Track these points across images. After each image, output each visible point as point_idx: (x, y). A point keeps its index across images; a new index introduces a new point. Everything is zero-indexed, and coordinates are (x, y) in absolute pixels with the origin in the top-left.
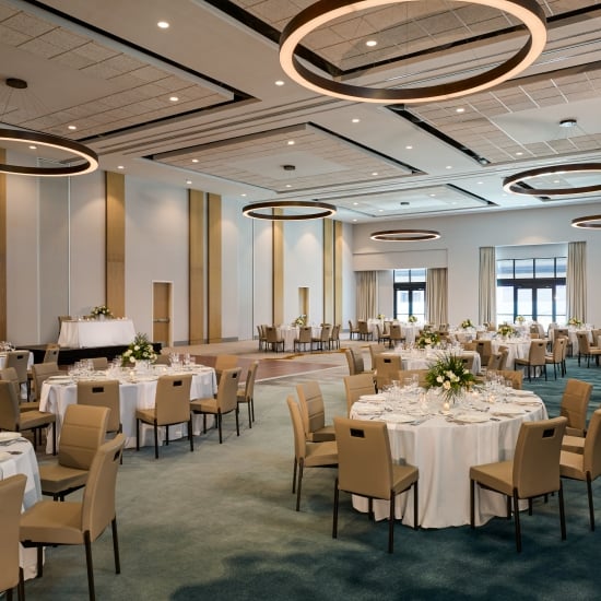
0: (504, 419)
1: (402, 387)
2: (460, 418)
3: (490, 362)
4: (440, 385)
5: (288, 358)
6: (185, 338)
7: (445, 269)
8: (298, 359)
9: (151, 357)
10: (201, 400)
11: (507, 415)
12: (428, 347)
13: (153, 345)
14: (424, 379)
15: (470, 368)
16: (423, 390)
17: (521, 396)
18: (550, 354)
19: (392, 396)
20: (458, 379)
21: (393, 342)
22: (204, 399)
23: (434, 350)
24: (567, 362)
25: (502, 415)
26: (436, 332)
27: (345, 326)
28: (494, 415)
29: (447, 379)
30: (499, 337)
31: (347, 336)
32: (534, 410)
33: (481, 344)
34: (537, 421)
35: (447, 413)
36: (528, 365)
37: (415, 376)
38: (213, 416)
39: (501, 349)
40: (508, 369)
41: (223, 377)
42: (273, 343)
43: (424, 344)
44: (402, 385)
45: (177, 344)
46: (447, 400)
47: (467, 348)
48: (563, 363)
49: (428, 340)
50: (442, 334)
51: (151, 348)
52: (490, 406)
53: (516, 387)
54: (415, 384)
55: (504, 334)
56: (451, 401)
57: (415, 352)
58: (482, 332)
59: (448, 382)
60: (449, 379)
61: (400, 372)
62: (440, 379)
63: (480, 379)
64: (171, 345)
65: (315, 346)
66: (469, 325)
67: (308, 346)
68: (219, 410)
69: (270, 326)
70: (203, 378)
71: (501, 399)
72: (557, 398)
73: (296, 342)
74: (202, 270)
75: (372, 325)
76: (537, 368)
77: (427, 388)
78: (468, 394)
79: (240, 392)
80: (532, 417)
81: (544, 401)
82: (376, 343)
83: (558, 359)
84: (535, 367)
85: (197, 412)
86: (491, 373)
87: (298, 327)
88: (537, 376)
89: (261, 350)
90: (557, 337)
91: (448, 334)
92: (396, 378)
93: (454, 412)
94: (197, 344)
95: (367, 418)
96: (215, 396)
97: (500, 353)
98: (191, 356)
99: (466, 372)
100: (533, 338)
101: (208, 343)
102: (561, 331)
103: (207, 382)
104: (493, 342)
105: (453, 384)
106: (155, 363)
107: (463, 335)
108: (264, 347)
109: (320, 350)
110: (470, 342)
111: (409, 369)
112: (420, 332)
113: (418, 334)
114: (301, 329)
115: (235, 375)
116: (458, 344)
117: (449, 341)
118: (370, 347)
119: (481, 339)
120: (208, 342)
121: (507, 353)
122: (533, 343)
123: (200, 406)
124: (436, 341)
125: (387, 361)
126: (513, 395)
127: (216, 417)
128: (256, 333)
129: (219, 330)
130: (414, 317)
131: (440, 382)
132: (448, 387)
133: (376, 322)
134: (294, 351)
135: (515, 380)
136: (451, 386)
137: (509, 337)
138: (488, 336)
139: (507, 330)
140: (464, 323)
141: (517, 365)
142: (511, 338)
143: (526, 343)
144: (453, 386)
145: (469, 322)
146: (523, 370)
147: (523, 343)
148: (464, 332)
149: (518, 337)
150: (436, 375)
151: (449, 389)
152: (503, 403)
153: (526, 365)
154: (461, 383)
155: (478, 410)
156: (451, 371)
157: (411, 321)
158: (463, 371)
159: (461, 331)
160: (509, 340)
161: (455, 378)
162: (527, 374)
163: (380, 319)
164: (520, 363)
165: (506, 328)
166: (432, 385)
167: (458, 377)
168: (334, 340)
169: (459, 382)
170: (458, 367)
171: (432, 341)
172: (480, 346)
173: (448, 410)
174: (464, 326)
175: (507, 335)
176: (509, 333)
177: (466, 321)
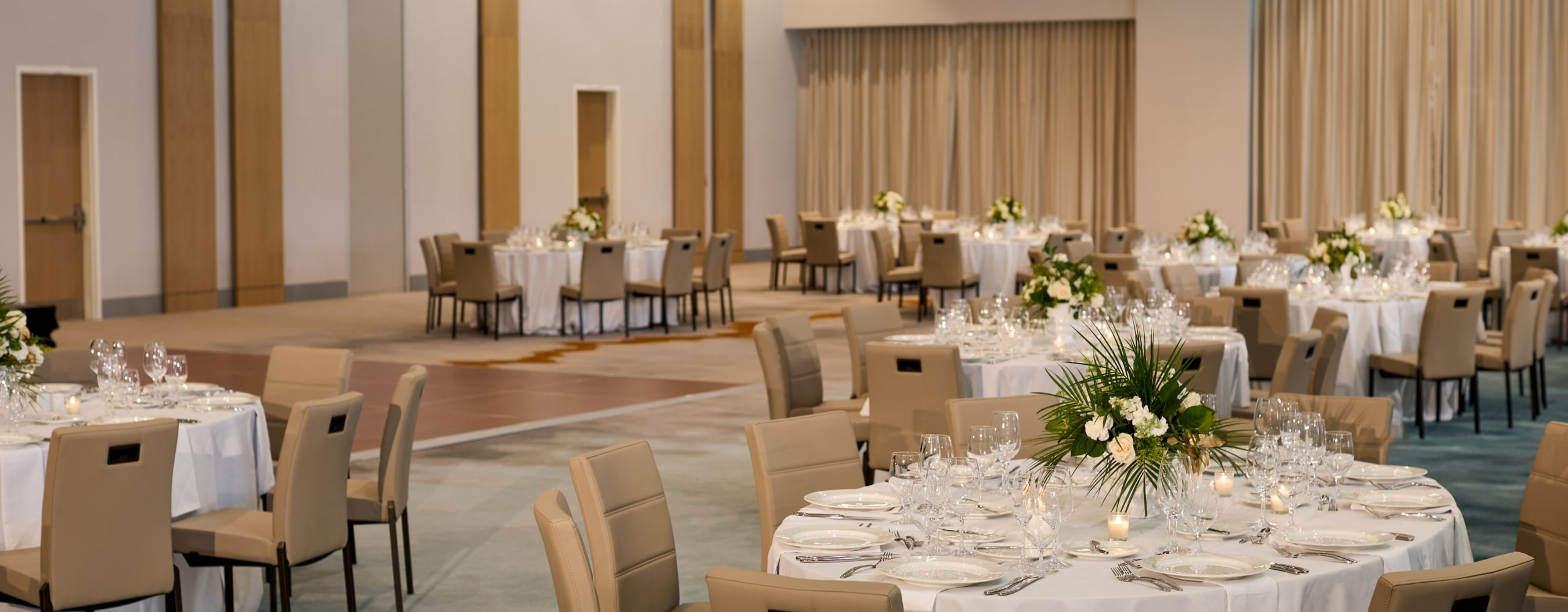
0: (1319, 568)
1: (959, 459)
2: (1167, 565)
3: (1283, 364)
4: (1096, 448)
5: (541, 358)
6: (147, 286)
7: (1127, 26)
8: (575, 362)
9: (20, 355)
10: (212, 512)
11: (1330, 553)
12: (1059, 314)
13: (28, 311)
14: (1039, 428)
15: (1208, 387)
16: (1039, 471)
17: (1383, 485)
18: (1495, 336)
19: (924, 493)
20: (1161, 428)
21: (933, 296)
22: (225, 511)
23: (1079, 325)
24: (1549, 366)
25: (1311, 552)
26: (1090, 260)
27: (756, 238)
28: (1284, 551)
29: (1124, 426)
30: (1316, 278)
31: (762, 273)
32: (1425, 532)
33: (1252, 302)
34: (1432, 571)
35: (1119, 550)
36: (1418, 375)
37: (1007, 419)
38: (258, 572)
39: (1323, 317)
40: (1347, 391)
41: (293, 431)
42: (482, 304)
43: (1044, 300)
44: (957, 453)
45: (116, 308)
46: (1120, 505)
47: (1201, 316)
48: (1537, 369)
49: (1059, 289)
50: (1111, 266)
51: (20, 323)
52: (1274, 521)
53: (1367, 452)
54: (1008, 449)
55: (1335, 265)
56: (1136, 506)
57: (1011, 330)
58: (1256, 260)
59: (1126, 439)
60: (1130, 428)
61: (956, 406)
62: (1097, 429)
63: (1242, 426)
64: (94, 309)
65: (640, 314)
66: (1212, 232)
67: (613, 314)
68: (281, 552)
69: (469, 235)
70: (217, 433)
71: (1311, 495)
72: (1506, 492)
73: (567, 297)
74: (206, 24)
75: (856, 234)
76: (1448, 388)
77: (1052, 461)
78: (1196, 481)
79: (358, 487)
80: (1415, 556)
81: (1462, 505)
82: (872, 299)
83: (1520, 357)
84: (1439, 382)
85: (197, 560)
86: (1280, 403)
87: (573, 243)
88: (1447, 415)
89: (433, 329)
90: (1518, 275)
91: (1132, 264)
92: (941, 425)
93: (1144, 546)
94: (191, 308)
95: (832, 573)
96: (266, 502)
97: (1317, 334)
98: (170, 352)
99: (1192, 400)
100: (1435, 276)
101: (234, 303)
102: (1533, 255)
103: (233, 447)
104: (1296, 295)
105: (1143, 445)
106: (38, 379)
107: (1187, 268)
108: (447, 318)
109: (660, 328)
110: (1214, 293)
111: (990, 391)
112: (1033, 258)
113: (1025, 267)
114: (586, 247)
115: (337, 423)
116: (1169, 302)
117: (1134, 292)
118: (843, 314)
119: (1255, 283)
120: (233, 299)
121: (1343, 333)
122: (1433, 296)
123: (210, 537)
124: (1087, 291)
125: (909, 365)
126: (1356, 481)
127: (269, 577)
128: (418, 266)
129: (276, 257)
130: (1010, 205)
131: (1096, 439)
132: (1127, 458)
133: (868, 222)
134: (562, 332)
135: (1363, 431)
136: (1136, 452)
137: (1354, 275)
138: (1279, 273)
139: (1346, 251)
140: (1194, 226)
141: (1377, 376)
142: (1360, 278)
143: (1409, 298)
144: (1143, 452)
145: (1210, 222)
146: (1397, 394)
147: (1401, 299)
148: (1193, 260)
149: (1385, 275)
150: (1083, 412)
151: (1128, 463)
152: (1320, 509)
153: (1409, 377)
154: (1172, 441)
155: (1231, 535)
156: (1137, 399)
157: (998, 218)
158: (1179, 397)
159: (1180, 255)
160: (1352, 286)
161: (1152, 422)
162: (1413, 409)
163: (884, 209)
164: (1387, 368)
165: (1343, 243)
166: (1068, 451)
167: (1160, 418)
168: (713, 291)
169: (1164, 439)
170: (1162, 384)
171: (1074, 290)
172: (1249, 309)
173: (1123, 537)
174: (1192, 235)
175: (1345, 269)
176: (1351, 260)
177: (1201, 218)
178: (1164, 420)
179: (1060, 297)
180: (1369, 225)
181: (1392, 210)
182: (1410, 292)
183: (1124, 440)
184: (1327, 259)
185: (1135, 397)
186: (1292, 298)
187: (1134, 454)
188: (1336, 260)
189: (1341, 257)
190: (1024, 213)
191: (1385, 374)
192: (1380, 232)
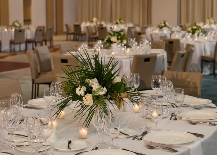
4: (80, 98)
12: (114, 46)
17: (195, 107)
20: (104, 91)
29: (89, 90)
30: (189, 36)
31: (64, 37)
33: (171, 42)
36: (214, 61)
39: (188, 46)
43: (110, 42)
46: (85, 124)
47: (156, 46)
49: (114, 39)
50: (140, 34)
55: (193, 33)
58: (175, 32)
60: (92, 91)
62: (80, 91)
65: (30, 46)
66: (165, 26)
67: (23, 46)
87: (13, 30)
91: (145, 33)
99: (118, 79)
105: (96, 98)
107: (158, 35)
124: (122, 39)
126: (186, 105)
130: (120, 20)
131: (80, 95)
132: (90, 103)
133: (88, 24)
134: (11, 51)
135: (193, 83)
136: (93, 101)
137: (198, 35)
138: (179, 35)
139: (196, 30)
140: (160, 24)
141: (204, 62)
142: (200, 36)
143: (212, 41)
144: (96, 101)
145: (165, 23)
146: (209, 66)
147: (210, 41)
148: (161, 32)
149: (206, 36)
150: (76, 84)
151: (91, 105)
152: (171, 119)
153: (211, 62)
154: (109, 96)
155: (129, 136)
156: (96, 79)
157: (117, 23)
158: (113, 78)
159: (157, 31)
160: (198, 38)
161: (100, 89)
162: (213, 70)
163: (92, 22)
164: (206, 59)
165: (195, 27)
166: (71, 99)
167: (103, 87)
168: (48, 41)
169: (105, 95)
170: (106, 73)
171: (118, 39)
172: (170, 44)
173: (85, 137)
174: (161, 26)
175: (196, 34)
176: (197, 32)
177: (163, 22)
178: (105, 88)
179: (114, 41)
180: (204, 24)
181: (209, 21)
182: (212, 40)
183: (88, 96)
184: (191, 31)
185: (95, 79)
186: (182, 41)
187: (93, 102)
188: (194, 31)
189: (195, 31)
190: (123, 22)
191: (206, 61)
192: (206, 26)
